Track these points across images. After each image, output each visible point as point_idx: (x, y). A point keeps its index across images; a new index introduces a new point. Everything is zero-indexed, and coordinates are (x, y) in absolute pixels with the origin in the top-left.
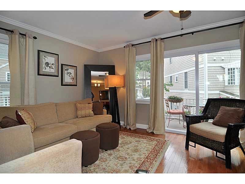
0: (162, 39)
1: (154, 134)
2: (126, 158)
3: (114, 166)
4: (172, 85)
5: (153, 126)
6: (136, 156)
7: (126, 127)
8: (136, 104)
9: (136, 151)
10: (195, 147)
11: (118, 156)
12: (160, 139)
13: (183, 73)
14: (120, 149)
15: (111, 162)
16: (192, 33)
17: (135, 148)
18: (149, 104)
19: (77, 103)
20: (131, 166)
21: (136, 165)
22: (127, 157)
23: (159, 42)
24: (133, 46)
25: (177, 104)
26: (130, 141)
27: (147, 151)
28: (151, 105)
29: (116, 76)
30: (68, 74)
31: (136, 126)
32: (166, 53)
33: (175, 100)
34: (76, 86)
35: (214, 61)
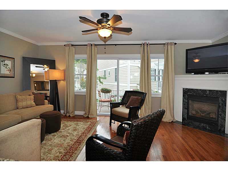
0: (95, 45)
1: (89, 118)
2: (67, 136)
3: (59, 142)
4: (105, 78)
5: (88, 112)
6: (75, 133)
7: (66, 115)
8: (75, 95)
9: (75, 130)
10: (115, 123)
11: (61, 135)
12: (93, 120)
13: (114, 69)
14: (62, 131)
15: (55, 140)
17: (74, 128)
18: (85, 94)
19: (17, 95)
20: (72, 140)
21: (75, 139)
22: (69, 135)
23: (93, 47)
24: (73, 46)
26: (70, 124)
27: (83, 129)
28: (87, 95)
29: (57, 70)
30: (5, 66)
31: (75, 113)
32: (98, 56)
33: (106, 91)
34: (14, 77)
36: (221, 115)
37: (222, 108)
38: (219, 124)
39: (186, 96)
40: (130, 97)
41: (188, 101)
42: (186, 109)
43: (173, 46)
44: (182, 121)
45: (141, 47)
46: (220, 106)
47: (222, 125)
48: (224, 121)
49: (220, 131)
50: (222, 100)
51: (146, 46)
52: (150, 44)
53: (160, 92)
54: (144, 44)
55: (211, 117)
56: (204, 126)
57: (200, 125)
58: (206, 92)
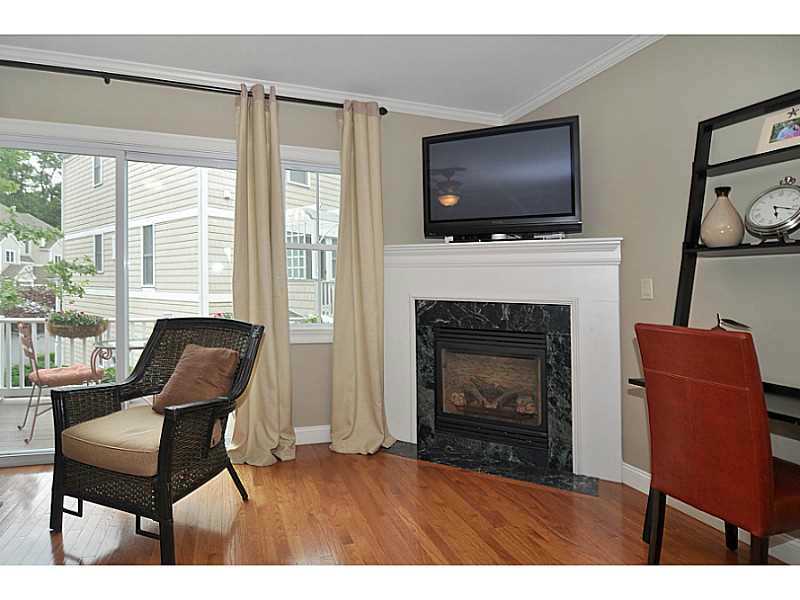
10: (80, 514)
13: (139, 228)
16: (107, 77)
25: (84, 343)
33: (78, 326)
35: (225, 202)
36: (554, 404)
37: (557, 373)
38: (550, 439)
39: (430, 331)
40: (181, 348)
41: (435, 354)
42: (429, 386)
43: (374, 119)
44: (415, 442)
45: (236, 104)
46: (549, 367)
47: (561, 442)
48: (567, 424)
49: (556, 467)
50: (555, 342)
51: (259, 103)
52: (278, 98)
53: (329, 319)
54: (250, 95)
55: (519, 413)
56: (496, 454)
57: (484, 448)
58: (501, 314)
